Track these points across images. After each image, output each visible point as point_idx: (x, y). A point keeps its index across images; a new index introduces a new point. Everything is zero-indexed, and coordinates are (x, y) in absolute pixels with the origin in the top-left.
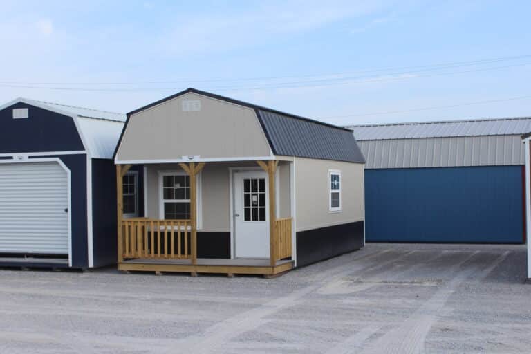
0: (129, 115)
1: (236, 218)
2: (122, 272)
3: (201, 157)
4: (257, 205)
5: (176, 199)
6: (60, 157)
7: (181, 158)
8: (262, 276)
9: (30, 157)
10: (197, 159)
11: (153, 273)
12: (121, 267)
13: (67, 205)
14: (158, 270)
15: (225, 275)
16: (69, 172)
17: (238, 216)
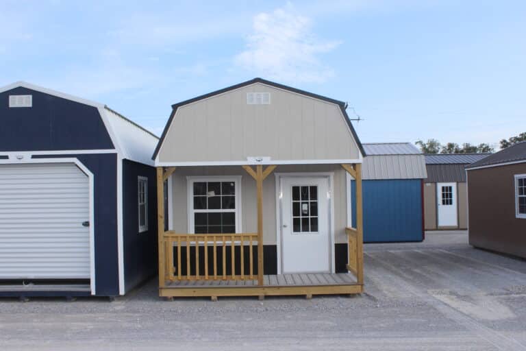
0: (175, 107)
1: (284, 229)
2: (165, 299)
3: (272, 159)
4: (308, 215)
5: (209, 208)
6: (79, 157)
7: (246, 160)
8: (347, 296)
9: (33, 157)
10: (267, 161)
11: (208, 298)
12: (164, 293)
13: (88, 218)
14: (214, 294)
15: (303, 297)
16: (91, 176)
17: (285, 226)
